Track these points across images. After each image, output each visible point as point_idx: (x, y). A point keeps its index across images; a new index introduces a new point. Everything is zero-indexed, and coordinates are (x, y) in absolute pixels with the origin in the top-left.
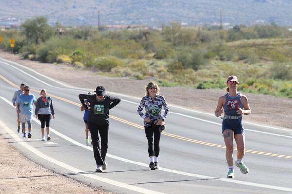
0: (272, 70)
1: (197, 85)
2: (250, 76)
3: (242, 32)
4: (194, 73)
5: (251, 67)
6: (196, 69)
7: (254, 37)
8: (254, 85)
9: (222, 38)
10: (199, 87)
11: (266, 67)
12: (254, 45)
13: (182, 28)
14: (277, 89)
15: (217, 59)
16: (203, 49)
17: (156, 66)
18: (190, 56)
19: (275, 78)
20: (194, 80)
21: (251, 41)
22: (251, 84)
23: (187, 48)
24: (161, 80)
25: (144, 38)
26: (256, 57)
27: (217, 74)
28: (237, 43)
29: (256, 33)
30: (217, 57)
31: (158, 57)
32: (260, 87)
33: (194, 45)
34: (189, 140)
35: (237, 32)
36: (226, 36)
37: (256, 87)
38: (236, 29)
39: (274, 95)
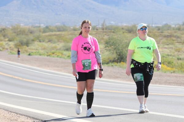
0: (64, 46)
1: (28, 54)
2: (53, 49)
3: (49, 29)
4: (27, 48)
5: (54, 45)
6: (28, 46)
7: (55, 31)
8: (55, 54)
9: (40, 31)
10: (29, 55)
11: (60, 45)
12: (55, 35)
13: (21, 27)
14: (65, 55)
15: (38, 41)
16: (31, 37)
17: (9, 45)
18: (25, 40)
19: (65, 50)
20: (27, 51)
21: (54, 33)
22: (53, 53)
23: (24, 36)
24: (11, 51)
25: (3, 32)
26: (56, 40)
27: (38, 49)
28: (47, 34)
29: (56, 29)
30: (38, 40)
31: (10, 40)
32: (58, 54)
33: (27, 35)
34: (24, 79)
35: (47, 29)
36: (42, 30)
37: (56, 55)
38: (47, 27)
39: (64, 58)
